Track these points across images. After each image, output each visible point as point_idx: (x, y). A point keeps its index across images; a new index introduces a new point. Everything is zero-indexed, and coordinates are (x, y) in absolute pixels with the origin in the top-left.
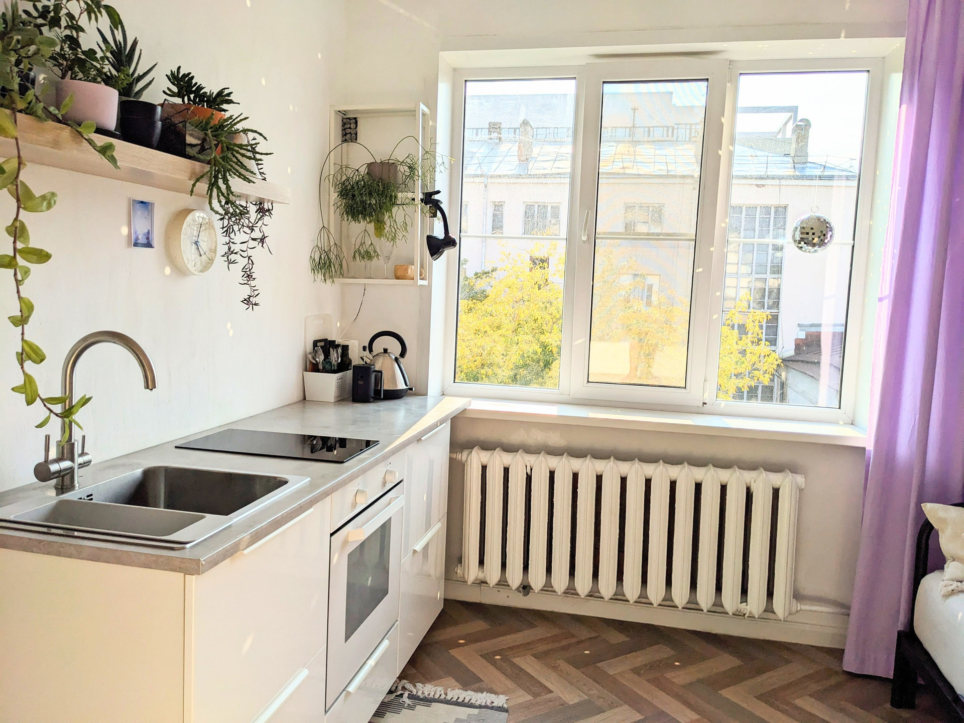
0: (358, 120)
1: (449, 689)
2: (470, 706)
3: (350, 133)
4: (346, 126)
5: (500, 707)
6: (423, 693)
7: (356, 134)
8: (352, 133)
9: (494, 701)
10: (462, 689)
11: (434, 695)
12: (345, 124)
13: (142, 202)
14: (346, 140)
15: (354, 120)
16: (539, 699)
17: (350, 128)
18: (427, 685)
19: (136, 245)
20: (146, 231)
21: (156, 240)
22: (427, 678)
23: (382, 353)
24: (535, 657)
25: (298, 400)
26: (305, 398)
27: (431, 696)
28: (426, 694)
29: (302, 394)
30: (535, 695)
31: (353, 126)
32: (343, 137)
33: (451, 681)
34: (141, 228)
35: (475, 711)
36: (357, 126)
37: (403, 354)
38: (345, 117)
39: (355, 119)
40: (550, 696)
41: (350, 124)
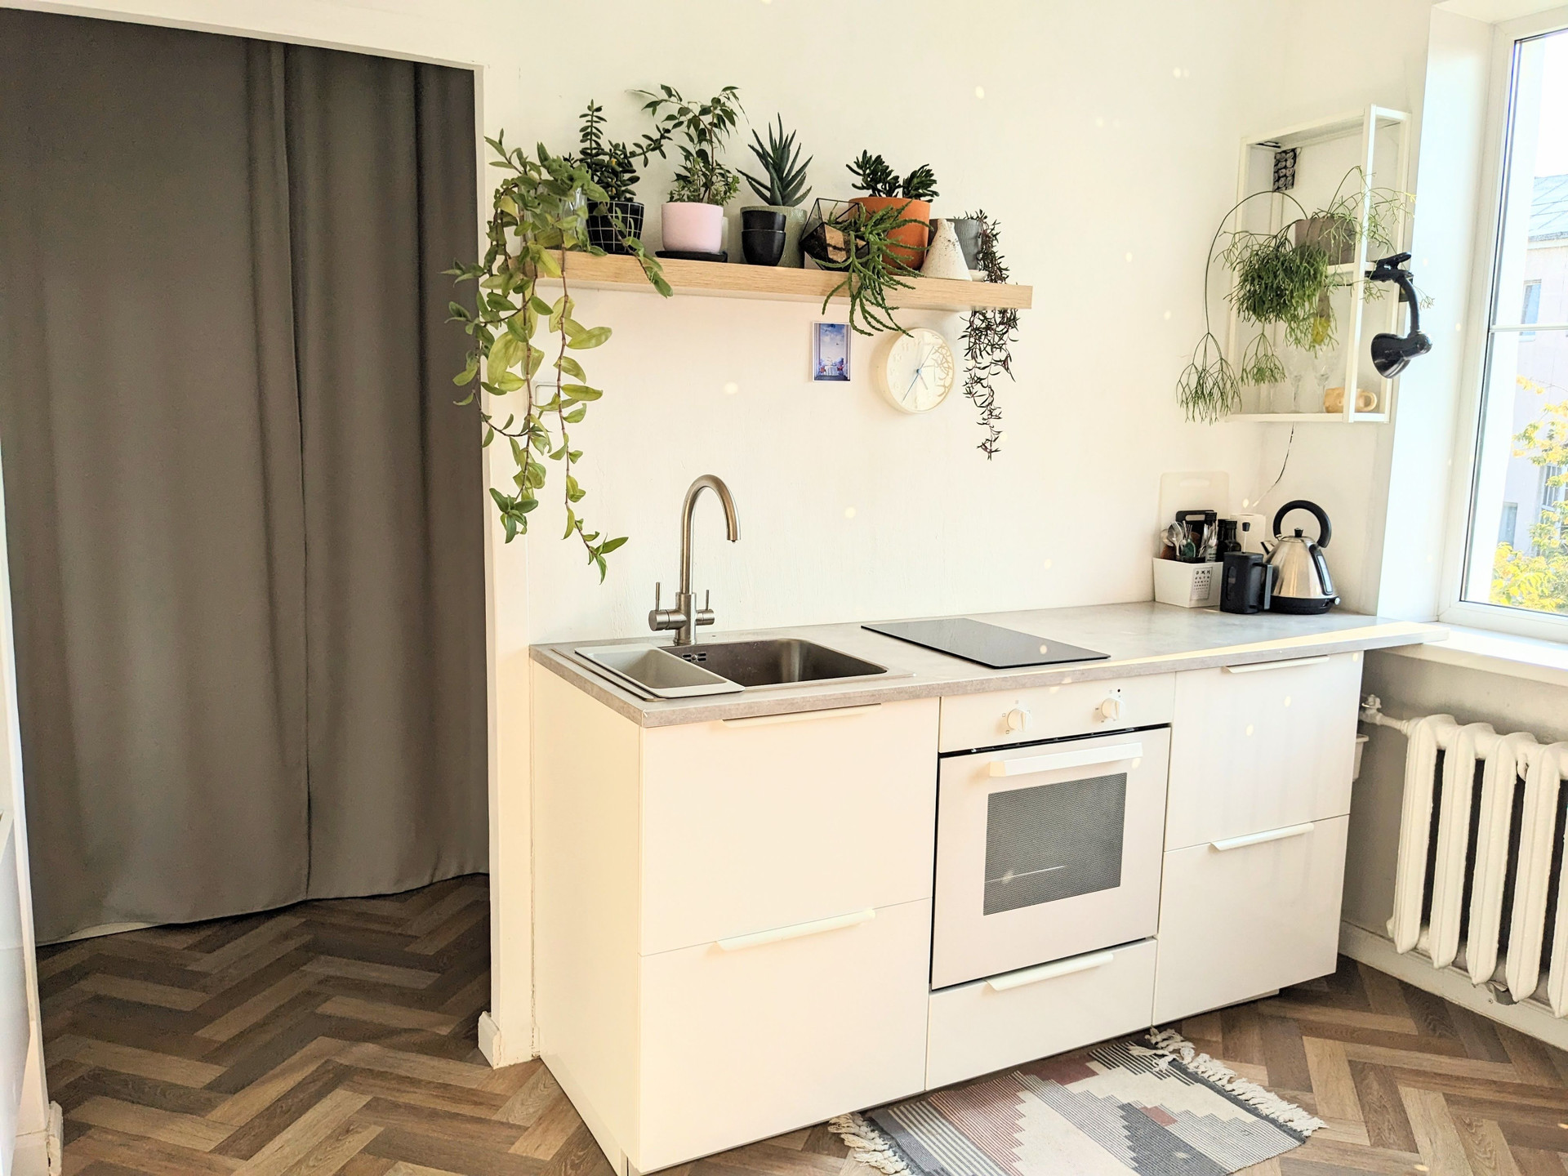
0: (1298, 151)
1: (1244, 1079)
2: (1253, 1111)
3: (1285, 176)
4: (1279, 166)
5: (1295, 1131)
6: (1197, 1067)
7: (1293, 176)
8: (1287, 175)
9: (1295, 1119)
10: (1264, 1087)
11: (1209, 1076)
12: (1279, 162)
13: (832, 325)
14: (1278, 188)
15: (1292, 154)
16: (1380, 1150)
17: (1285, 167)
18: (1215, 1060)
19: (819, 377)
20: (839, 360)
21: (854, 369)
22: (1227, 1054)
23: (1290, 537)
24: (1447, 1100)
25: (1141, 599)
26: (1154, 600)
27: (1206, 1075)
28: (1202, 1069)
29: (1150, 590)
30: (1378, 1141)
31: (1289, 164)
32: (1274, 184)
33: (1261, 1072)
34: (831, 356)
35: (1250, 1118)
36: (1295, 163)
37: (1324, 539)
38: (1279, 150)
39: (1294, 150)
40: (1408, 1155)
41: (1286, 160)
